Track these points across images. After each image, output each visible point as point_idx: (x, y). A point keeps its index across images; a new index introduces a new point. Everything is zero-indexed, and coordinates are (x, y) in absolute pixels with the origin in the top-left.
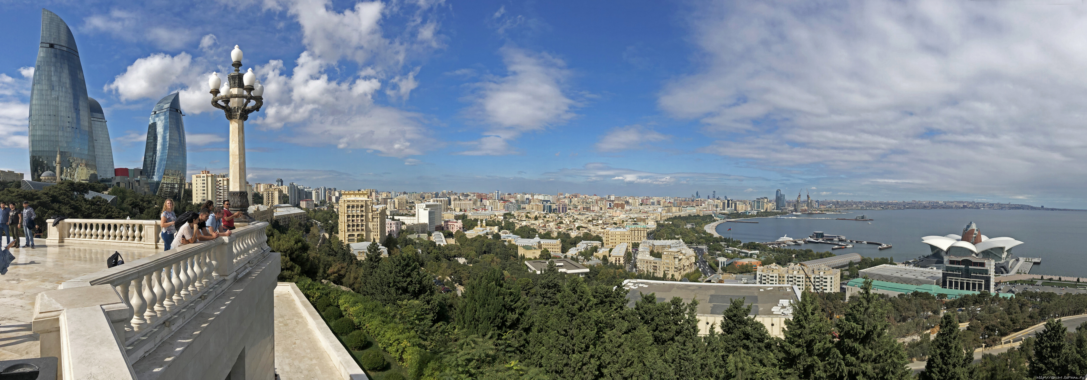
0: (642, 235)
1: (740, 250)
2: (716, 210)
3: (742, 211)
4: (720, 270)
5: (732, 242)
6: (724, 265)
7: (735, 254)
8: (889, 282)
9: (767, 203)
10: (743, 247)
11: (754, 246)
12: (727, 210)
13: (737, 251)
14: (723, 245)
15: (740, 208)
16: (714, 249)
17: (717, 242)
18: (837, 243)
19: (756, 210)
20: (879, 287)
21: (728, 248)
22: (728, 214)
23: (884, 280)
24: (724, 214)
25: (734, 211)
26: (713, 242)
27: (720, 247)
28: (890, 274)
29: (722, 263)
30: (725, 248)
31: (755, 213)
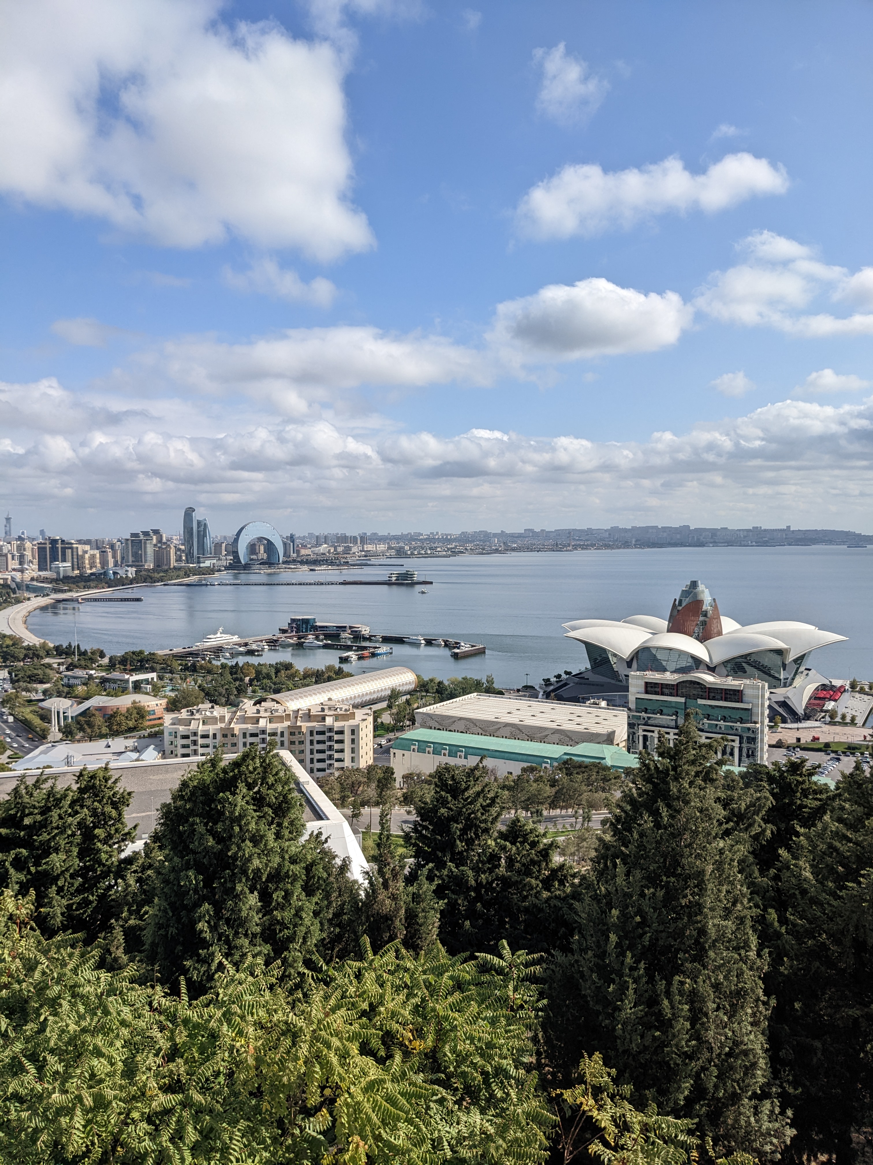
1: (104, 674)
2: (22, 571)
3: (94, 570)
4: (55, 733)
5: (79, 655)
6: (65, 718)
7: (93, 687)
8: (492, 738)
9: (159, 545)
10: (112, 666)
11: (141, 661)
12: (51, 568)
13: (96, 678)
14: (55, 666)
15: (87, 562)
16: (29, 677)
17: (35, 659)
18: (349, 643)
19: (131, 566)
20: (470, 751)
21: (69, 673)
22: (56, 581)
23: (480, 731)
24: (45, 580)
25: (73, 570)
26: (23, 660)
27: (48, 671)
28: (492, 718)
29: (58, 713)
30: (60, 673)
31: (131, 572)
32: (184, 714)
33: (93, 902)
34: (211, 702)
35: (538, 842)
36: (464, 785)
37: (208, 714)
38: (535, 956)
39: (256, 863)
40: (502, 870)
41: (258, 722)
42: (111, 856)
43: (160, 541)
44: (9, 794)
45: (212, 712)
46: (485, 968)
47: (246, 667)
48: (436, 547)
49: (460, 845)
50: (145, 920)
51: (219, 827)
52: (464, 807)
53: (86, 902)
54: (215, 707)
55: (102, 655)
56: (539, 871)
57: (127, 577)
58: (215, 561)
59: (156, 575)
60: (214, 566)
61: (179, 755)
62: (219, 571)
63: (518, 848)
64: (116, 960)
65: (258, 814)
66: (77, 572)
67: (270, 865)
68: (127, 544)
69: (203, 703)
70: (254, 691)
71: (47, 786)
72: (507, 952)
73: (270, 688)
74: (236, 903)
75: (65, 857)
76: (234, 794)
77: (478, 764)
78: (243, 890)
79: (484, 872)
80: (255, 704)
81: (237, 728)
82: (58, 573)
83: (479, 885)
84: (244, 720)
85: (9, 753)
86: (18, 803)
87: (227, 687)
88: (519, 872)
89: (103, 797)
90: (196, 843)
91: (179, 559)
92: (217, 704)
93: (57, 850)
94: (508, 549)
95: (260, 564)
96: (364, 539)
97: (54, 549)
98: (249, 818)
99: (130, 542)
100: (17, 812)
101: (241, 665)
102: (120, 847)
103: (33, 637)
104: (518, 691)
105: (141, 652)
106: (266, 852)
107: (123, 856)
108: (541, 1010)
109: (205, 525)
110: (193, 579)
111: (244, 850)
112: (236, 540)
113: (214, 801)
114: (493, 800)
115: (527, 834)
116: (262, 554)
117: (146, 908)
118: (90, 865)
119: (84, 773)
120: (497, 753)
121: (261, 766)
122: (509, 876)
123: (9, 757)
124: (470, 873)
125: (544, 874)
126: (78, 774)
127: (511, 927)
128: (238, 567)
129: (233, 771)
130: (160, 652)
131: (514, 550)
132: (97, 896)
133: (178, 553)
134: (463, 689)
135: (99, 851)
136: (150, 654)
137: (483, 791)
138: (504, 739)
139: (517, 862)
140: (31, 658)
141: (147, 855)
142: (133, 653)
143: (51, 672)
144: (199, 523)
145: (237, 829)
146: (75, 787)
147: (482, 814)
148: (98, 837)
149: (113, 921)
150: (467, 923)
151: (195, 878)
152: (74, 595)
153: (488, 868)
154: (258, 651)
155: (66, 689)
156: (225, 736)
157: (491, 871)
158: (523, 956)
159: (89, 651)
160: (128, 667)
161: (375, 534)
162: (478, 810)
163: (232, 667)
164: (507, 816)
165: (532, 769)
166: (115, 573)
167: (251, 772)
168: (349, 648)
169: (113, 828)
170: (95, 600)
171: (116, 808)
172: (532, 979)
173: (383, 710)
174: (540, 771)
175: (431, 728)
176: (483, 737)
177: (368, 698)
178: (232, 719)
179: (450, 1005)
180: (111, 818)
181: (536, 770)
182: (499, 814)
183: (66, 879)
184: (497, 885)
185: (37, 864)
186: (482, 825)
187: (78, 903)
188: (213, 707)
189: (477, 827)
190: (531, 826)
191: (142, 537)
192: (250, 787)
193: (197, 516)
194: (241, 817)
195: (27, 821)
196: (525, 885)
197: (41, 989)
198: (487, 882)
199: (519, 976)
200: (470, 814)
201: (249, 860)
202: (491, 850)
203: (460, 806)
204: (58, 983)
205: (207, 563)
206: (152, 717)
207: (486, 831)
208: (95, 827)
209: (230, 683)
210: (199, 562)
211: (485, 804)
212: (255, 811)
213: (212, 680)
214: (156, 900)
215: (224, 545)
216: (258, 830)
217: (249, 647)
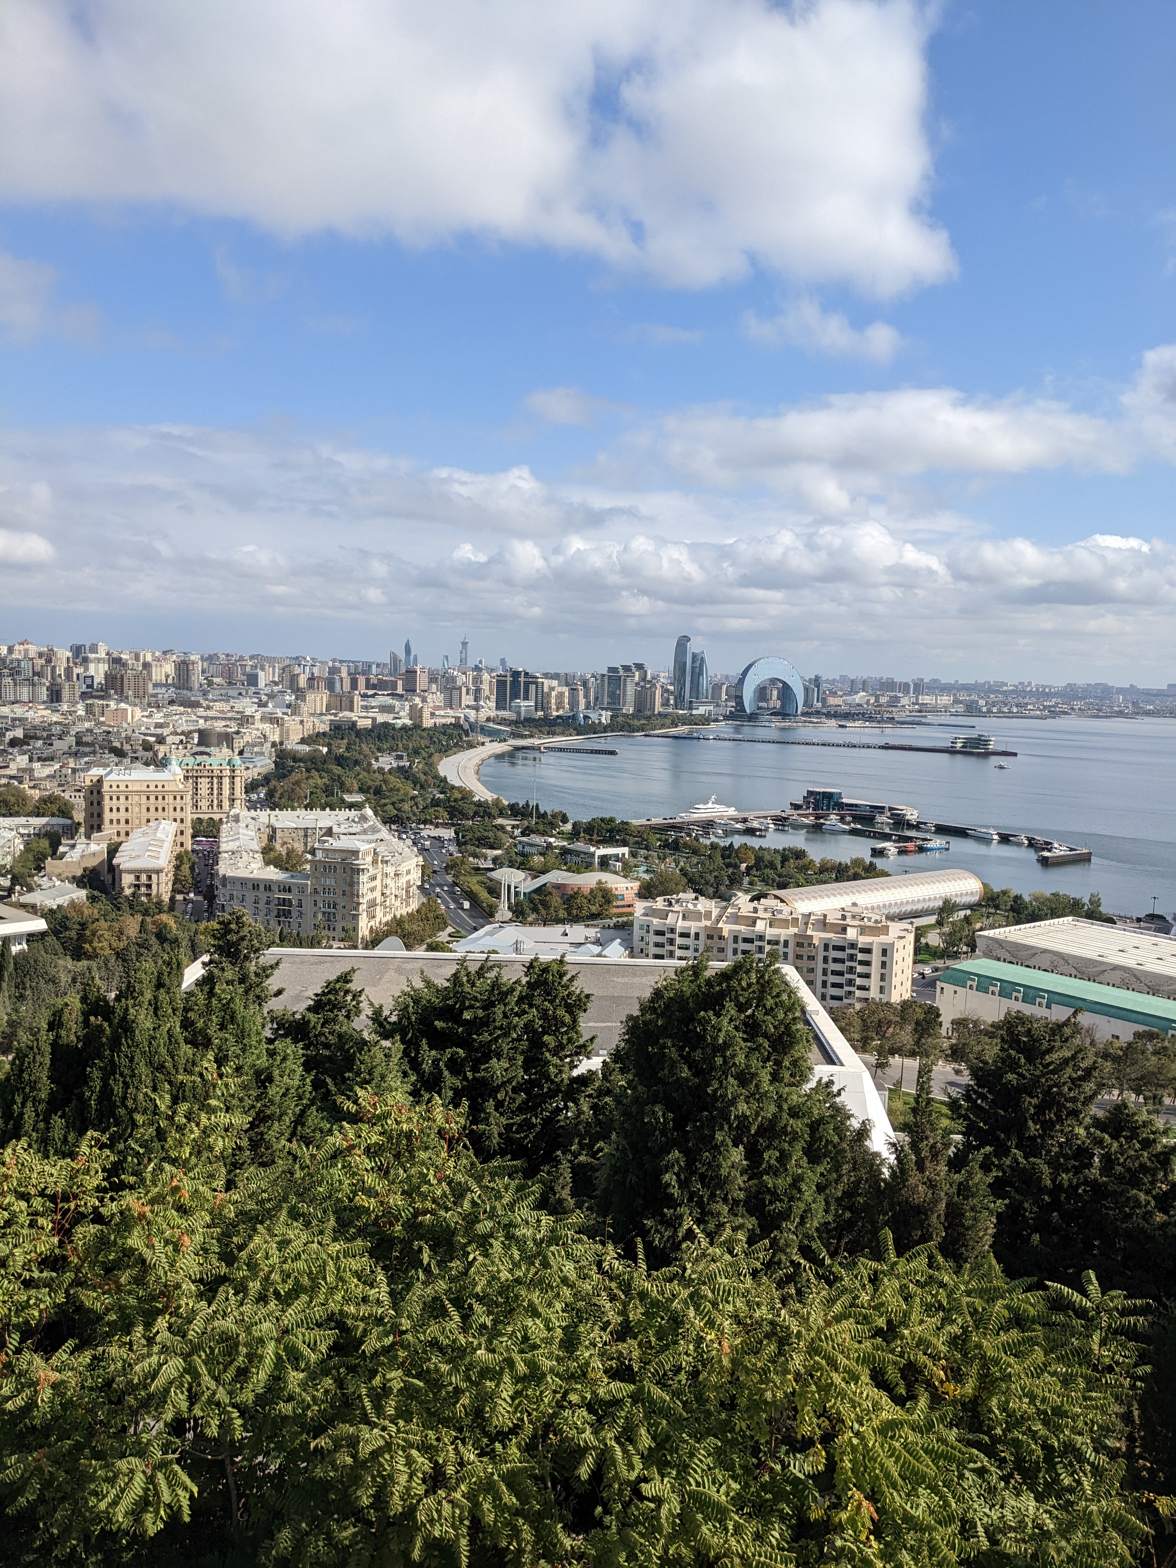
0: (226, 792)
1: (565, 843)
2: (477, 709)
3: (561, 712)
4: (504, 912)
5: (538, 818)
6: (517, 894)
7: (551, 859)
8: (1091, 983)
9: (642, 684)
10: (574, 835)
11: (610, 831)
12: (510, 707)
13: (556, 848)
14: (509, 828)
15: (553, 701)
16: (478, 839)
17: (486, 818)
18: (887, 831)
19: (606, 709)
20: (1055, 998)
21: (524, 839)
22: (515, 723)
23: (1074, 972)
24: (503, 721)
25: (536, 710)
26: (473, 818)
27: (500, 834)
28: (1092, 955)
29: (509, 886)
30: (514, 838)
31: (605, 717)
32: (660, 903)
33: (536, 1126)
34: (695, 891)
35: (1154, 1141)
36: (1045, 1045)
37: (690, 906)
38: (1138, 1302)
39: (742, 1107)
40: (1094, 1172)
41: (754, 924)
42: (561, 1072)
43: (644, 678)
44: (448, 980)
45: (695, 905)
46: (1058, 1304)
47: (743, 850)
48: (1027, 704)
49: (1033, 1128)
50: (598, 1159)
51: (698, 1055)
52: (1043, 1075)
53: (527, 1125)
54: (700, 898)
55: (565, 820)
56: (1153, 1183)
57: (600, 722)
58: (712, 708)
59: (636, 723)
60: (710, 715)
61: (651, 955)
62: (716, 720)
63: (1121, 1145)
64: (560, 1201)
65: (749, 1044)
66: (540, 713)
67: (762, 1113)
68: (603, 681)
69: (685, 892)
70: (751, 883)
71: (492, 975)
72: (1094, 1288)
73: (774, 881)
74: (715, 1157)
75: (507, 1065)
76: (718, 1015)
77: (1069, 1019)
78: (724, 1140)
79: (1067, 1171)
80: (752, 900)
81: (727, 929)
82: (519, 714)
83: (1058, 1187)
84: (736, 919)
85: (450, 930)
86: (458, 992)
87: (716, 873)
88: (1120, 1178)
89: (555, 997)
90: (666, 1071)
91: (665, 704)
92: (702, 895)
93: (499, 1056)
94: (1139, 712)
95: (771, 714)
96: (919, 688)
97: (515, 683)
98: (737, 1048)
99: (606, 679)
100: (456, 1003)
101: (736, 847)
102: (572, 1061)
103: (486, 791)
104: (1139, 920)
105: (612, 820)
106: (757, 1096)
107: (575, 1073)
108: (1140, 1379)
109: (702, 659)
110: (682, 729)
111: (726, 1088)
112: (741, 681)
113: (693, 1020)
114: (1088, 1073)
115: (1139, 1128)
116: (775, 702)
117: (601, 1144)
118: (536, 1079)
119: (535, 964)
120: (1098, 1007)
121: (758, 982)
122: (1105, 1183)
123: (450, 935)
124: (1045, 1169)
125: (1160, 1188)
126: (527, 965)
127: (1101, 1254)
128: (742, 717)
129: (720, 984)
130: (635, 822)
131: (1148, 713)
132: (542, 1119)
133: (666, 695)
134: (1052, 909)
135: (547, 1063)
136: (622, 823)
137: (1074, 1057)
138: (1110, 988)
139: (1119, 1164)
140: (482, 817)
141: (605, 1077)
142: (602, 820)
143: (503, 836)
144: (694, 656)
145: (719, 1061)
146: (524, 980)
147: (1070, 1089)
148: (547, 1046)
149: (559, 1153)
150: (1036, 1237)
151: (663, 1115)
152: (536, 742)
153: (1074, 1166)
154: (760, 830)
155: (519, 859)
156: (710, 937)
157: (1077, 1171)
158: (1118, 1298)
159: (549, 813)
160: (595, 837)
161: (936, 681)
162: (1064, 1084)
163: (725, 849)
164: (1106, 1097)
165: (1151, 1036)
166: (586, 717)
167: (743, 989)
168: (886, 837)
169: (565, 1037)
170: (561, 750)
171: (571, 1013)
172: (1131, 1334)
173: (930, 926)
174: (1163, 1040)
175: (999, 959)
176: (1077, 980)
177: (909, 908)
178: (721, 916)
179: (1003, 1345)
180: (563, 1024)
181: (1158, 1037)
182: (1095, 1094)
183: (507, 1093)
184: (1084, 1191)
185: (475, 1069)
186: (1068, 1105)
187: (519, 1125)
188: (696, 898)
189: (1061, 1106)
190: (1143, 1116)
191: (621, 673)
192: (741, 1008)
193: (693, 647)
194: (726, 1045)
195: (467, 1015)
196: (1128, 1199)
197: (471, 1220)
198: (1070, 1185)
199: (1110, 1326)
200: (1050, 1087)
201: (733, 1102)
202: (1079, 1142)
203: (1038, 1073)
204: (490, 1218)
205: (701, 710)
206: (620, 903)
207: (1075, 1113)
208: (544, 1033)
209: (721, 869)
210: (691, 709)
211: (1075, 1076)
212: (745, 1040)
213: (698, 863)
214: (614, 1136)
215: (724, 687)
216: (748, 1066)
217: (749, 825)
